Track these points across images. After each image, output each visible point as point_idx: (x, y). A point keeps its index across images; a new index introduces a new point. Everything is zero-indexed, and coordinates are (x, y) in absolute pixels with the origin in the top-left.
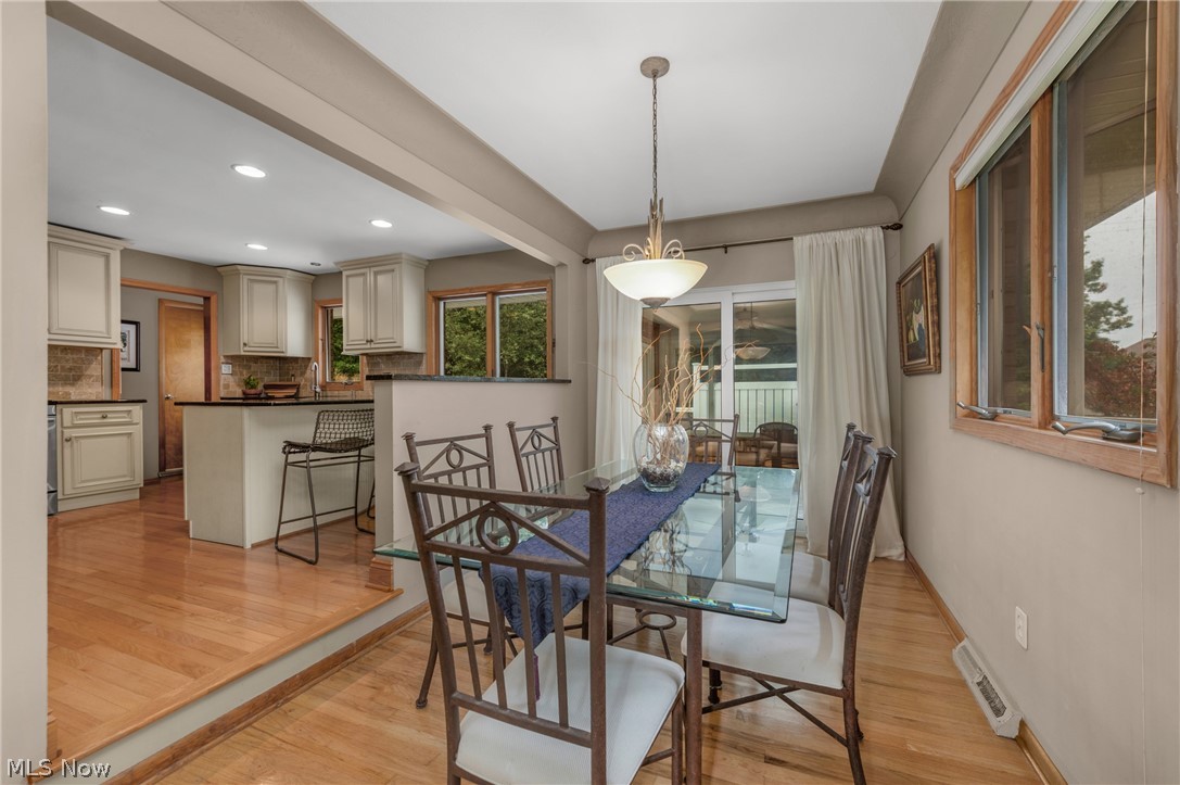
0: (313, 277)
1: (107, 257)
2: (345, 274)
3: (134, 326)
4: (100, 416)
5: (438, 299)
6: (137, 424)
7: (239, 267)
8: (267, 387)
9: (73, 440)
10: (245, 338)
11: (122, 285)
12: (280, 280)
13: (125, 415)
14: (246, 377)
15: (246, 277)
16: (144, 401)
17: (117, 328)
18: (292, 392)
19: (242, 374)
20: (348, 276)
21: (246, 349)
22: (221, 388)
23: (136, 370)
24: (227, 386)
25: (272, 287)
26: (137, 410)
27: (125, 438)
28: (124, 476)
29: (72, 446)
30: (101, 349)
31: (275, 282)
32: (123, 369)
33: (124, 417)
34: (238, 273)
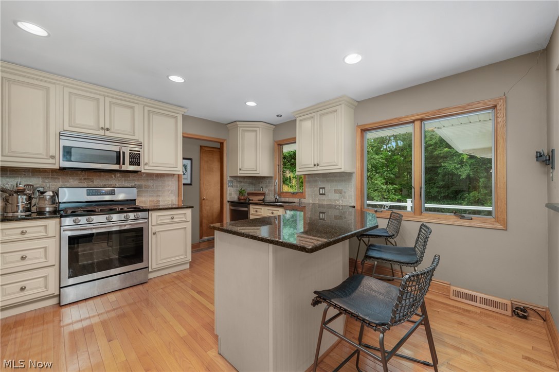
0: (274, 127)
1: (176, 118)
2: (298, 119)
3: (190, 161)
4: (170, 217)
5: (364, 130)
6: (189, 221)
7: (238, 123)
8: (249, 194)
9: (157, 233)
10: (240, 166)
11: (183, 137)
12: (258, 129)
13: (183, 216)
14: (239, 188)
15: (241, 129)
16: (193, 207)
17: (180, 162)
18: (261, 197)
19: (237, 187)
20: (300, 121)
21: (241, 172)
22: (228, 195)
23: (190, 184)
24: (230, 194)
25: (254, 133)
26: (188, 212)
27: (182, 230)
28: (182, 255)
29: (156, 236)
30: (174, 174)
31: (256, 131)
32: (184, 184)
33: (182, 218)
34: (237, 127)
